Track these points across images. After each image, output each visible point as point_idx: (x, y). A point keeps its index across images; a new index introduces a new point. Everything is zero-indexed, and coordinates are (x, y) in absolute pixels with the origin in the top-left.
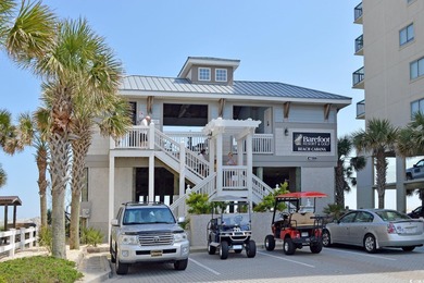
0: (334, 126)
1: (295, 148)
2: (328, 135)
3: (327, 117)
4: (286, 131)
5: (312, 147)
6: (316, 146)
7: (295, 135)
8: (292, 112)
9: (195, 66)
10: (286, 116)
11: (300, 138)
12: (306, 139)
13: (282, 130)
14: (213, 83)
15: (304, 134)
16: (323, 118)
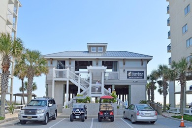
0: (146, 68)
1: (128, 77)
2: (143, 72)
3: (142, 64)
4: (124, 70)
5: (136, 77)
6: (138, 76)
7: (128, 72)
8: (127, 63)
9: (90, 46)
10: (124, 64)
11: (130, 73)
12: (133, 74)
13: (123, 70)
14: (97, 52)
15: (132, 72)
16: (140, 65)
